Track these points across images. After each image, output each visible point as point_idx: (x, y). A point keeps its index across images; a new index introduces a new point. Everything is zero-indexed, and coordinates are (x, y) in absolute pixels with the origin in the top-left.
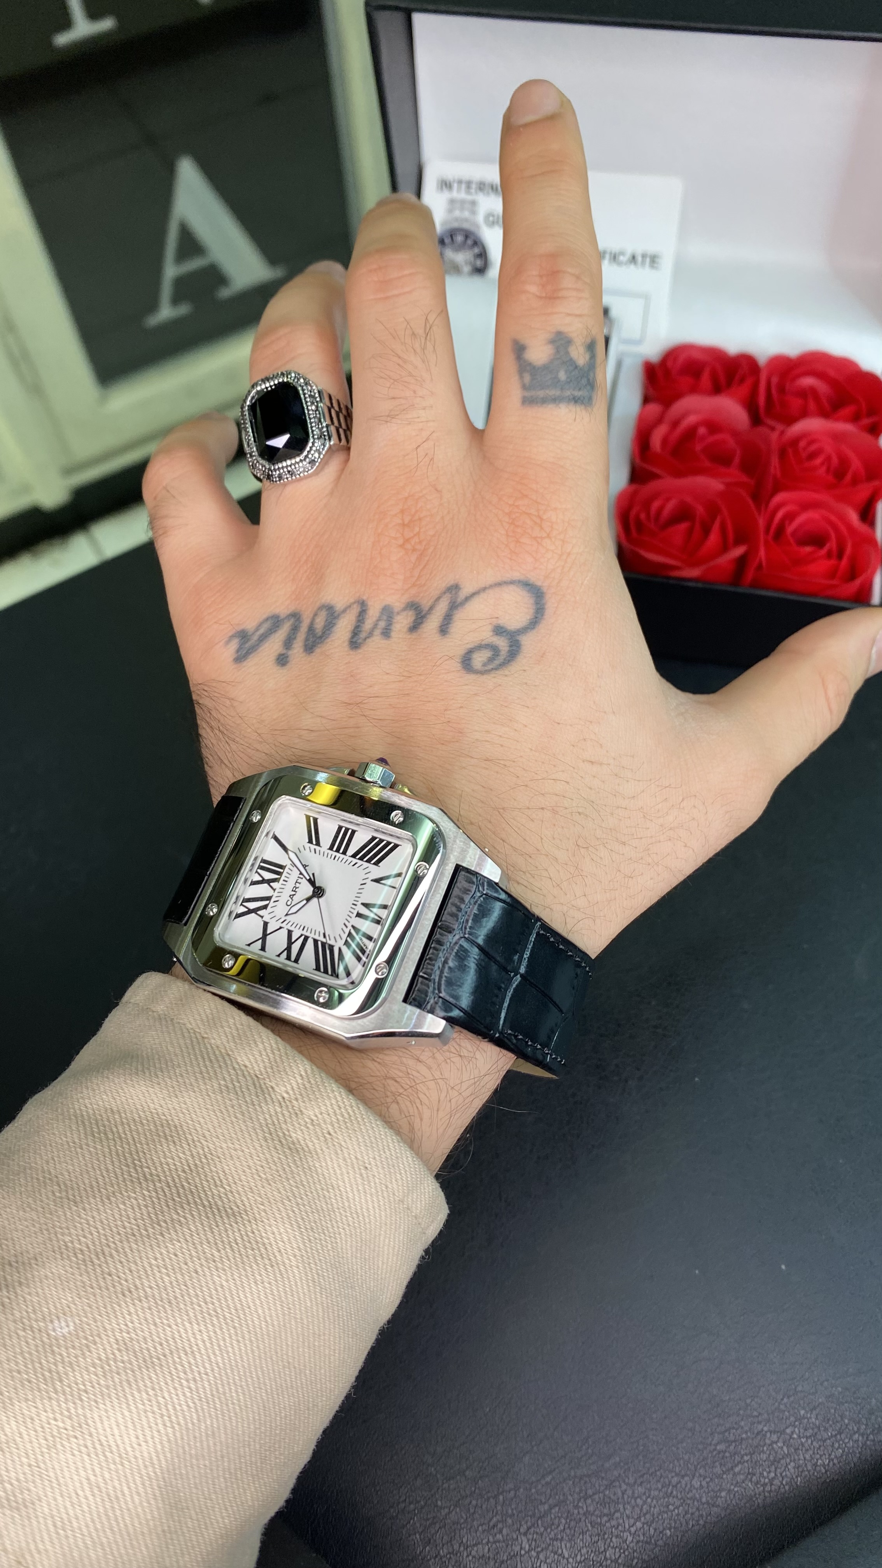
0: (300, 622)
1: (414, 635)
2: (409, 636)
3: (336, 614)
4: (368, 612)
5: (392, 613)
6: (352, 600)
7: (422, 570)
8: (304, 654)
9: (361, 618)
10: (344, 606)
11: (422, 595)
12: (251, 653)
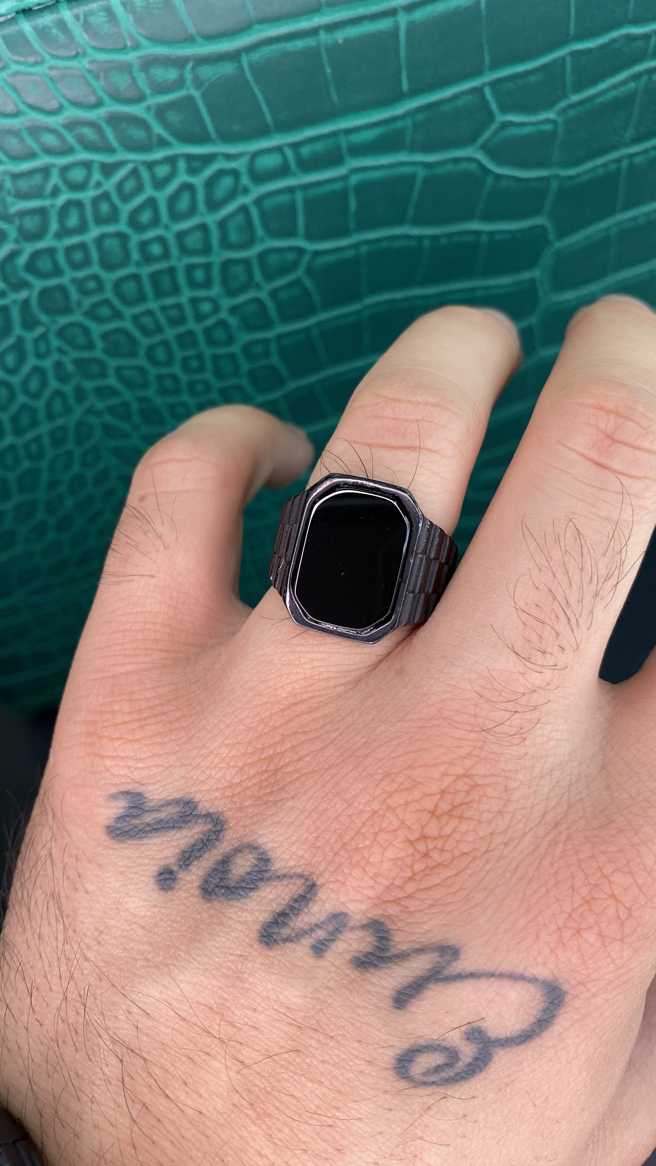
0: (217, 840)
1: (354, 974)
2: (348, 972)
3: (267, 875)
4: (311, 904)
5: (345, 926)
6: (299, 870)
7: (419, 890)
8: (197, 892)
9: (296, 905)
10: (285, 871)
11: (400, 925)
12: (131, 837)
